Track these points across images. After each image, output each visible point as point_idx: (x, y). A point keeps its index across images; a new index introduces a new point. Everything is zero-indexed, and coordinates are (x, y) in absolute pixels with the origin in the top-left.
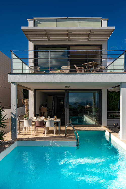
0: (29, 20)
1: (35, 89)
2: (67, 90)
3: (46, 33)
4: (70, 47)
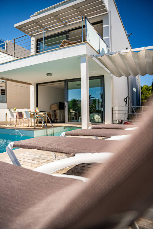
2: (66, 81)
3: (38, 24)
4: (69, 32)
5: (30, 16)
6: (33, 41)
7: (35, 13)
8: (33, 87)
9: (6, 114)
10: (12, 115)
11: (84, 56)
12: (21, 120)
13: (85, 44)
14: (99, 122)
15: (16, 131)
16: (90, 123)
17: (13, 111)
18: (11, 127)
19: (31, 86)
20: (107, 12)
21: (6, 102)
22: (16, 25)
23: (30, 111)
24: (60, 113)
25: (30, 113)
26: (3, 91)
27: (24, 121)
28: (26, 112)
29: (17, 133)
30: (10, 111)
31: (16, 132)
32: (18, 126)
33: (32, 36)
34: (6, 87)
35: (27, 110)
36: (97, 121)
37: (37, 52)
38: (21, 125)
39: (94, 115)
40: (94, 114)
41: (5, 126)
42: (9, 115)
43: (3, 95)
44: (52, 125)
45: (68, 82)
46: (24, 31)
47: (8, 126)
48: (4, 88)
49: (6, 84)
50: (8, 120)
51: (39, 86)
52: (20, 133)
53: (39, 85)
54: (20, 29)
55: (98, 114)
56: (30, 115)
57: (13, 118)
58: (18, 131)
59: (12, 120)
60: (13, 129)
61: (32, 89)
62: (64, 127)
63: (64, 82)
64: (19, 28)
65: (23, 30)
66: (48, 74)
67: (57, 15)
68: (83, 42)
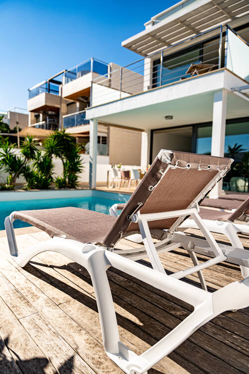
1: (151, 130)
2: (195, 126)
3: (155, 38)
4: (204, 45)
5: (145, 24)
6: (148, 63)
7: (152, 18)
8: (146, 134)
9: (108, 172)
10: (116, 174)
11: (221, 90)
12: (127, 181)
13: (222, 71)
14: (244, 192)
15: (120, 195)
16: (223, 191)
17: (117, 169)
18: (114, 190)
19: (143, 133)
21: (108, 155)
22: (124, 43)
23: (140, 170)
25: (140, 173)
26: (104, 139)
27: (131, 182)
28: (134, 171)
29: (121, 198)
30: (113, 167)
32: (123, 190)
33: (146, 56)
34: (108, 133)
35: (136, 168)
36: (241, 189)
37: (154, 87)
38: (127, 188)
41: (105, 189)
42: (112, 174)
43: (104, 145)
45: (197, 128)
46: (135, 50)
47: (110, 188)
48: (105, 135)
49: (108, 129)
50: (110, 181)
53: (154, 132)
54: (129, 48)
55: (244, 178)
56: (139, 175)
57: (117, 177)
58: (122, 196)
59: (115, 180)
60: (116, 193)
61: (145, 137)
63: (191, 127)
65: (134, 48)
66: (167, 117)
67: (185, 20)
68: (220, 69)
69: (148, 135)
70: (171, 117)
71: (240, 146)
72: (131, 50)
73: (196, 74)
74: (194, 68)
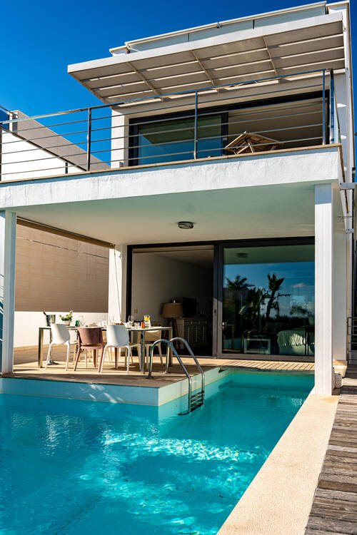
0: (113, 51)
1: (128, 246)
2: (219, 245)
3: (143, 76)
5: (110, 50)
7: (126, 43)
8: (118, 253)
9: (41, 330)
11: (328, 183)
15: (93, 386)
18: (59, 371)
19: (111, 251)
20: (343, 70)
22: (72, 68)
24: (185, 326)
31: (93, 391)
33: (115, 107)
37: (131, 163)
39: (292, 335)
40: (290, 332)
44: (196, 361)
45: (224, 247)
46: (94, 90)
51: (135, 253)
52: (107, 395)
53: (134, 251)
54: (82, 80)
57: (67, 343)
61: (116, 262)
62: (218, 369)
63: (212, 246)
64: (83, 78)
65: (94, 87)
66: (182, 224)
67: (208, 59)
68: (324, 145)
69: (122, 256)
70: (191, 225)
71: (245, 279)
72: (86, 86)
73: (248, 150)
74: (246, 139)
